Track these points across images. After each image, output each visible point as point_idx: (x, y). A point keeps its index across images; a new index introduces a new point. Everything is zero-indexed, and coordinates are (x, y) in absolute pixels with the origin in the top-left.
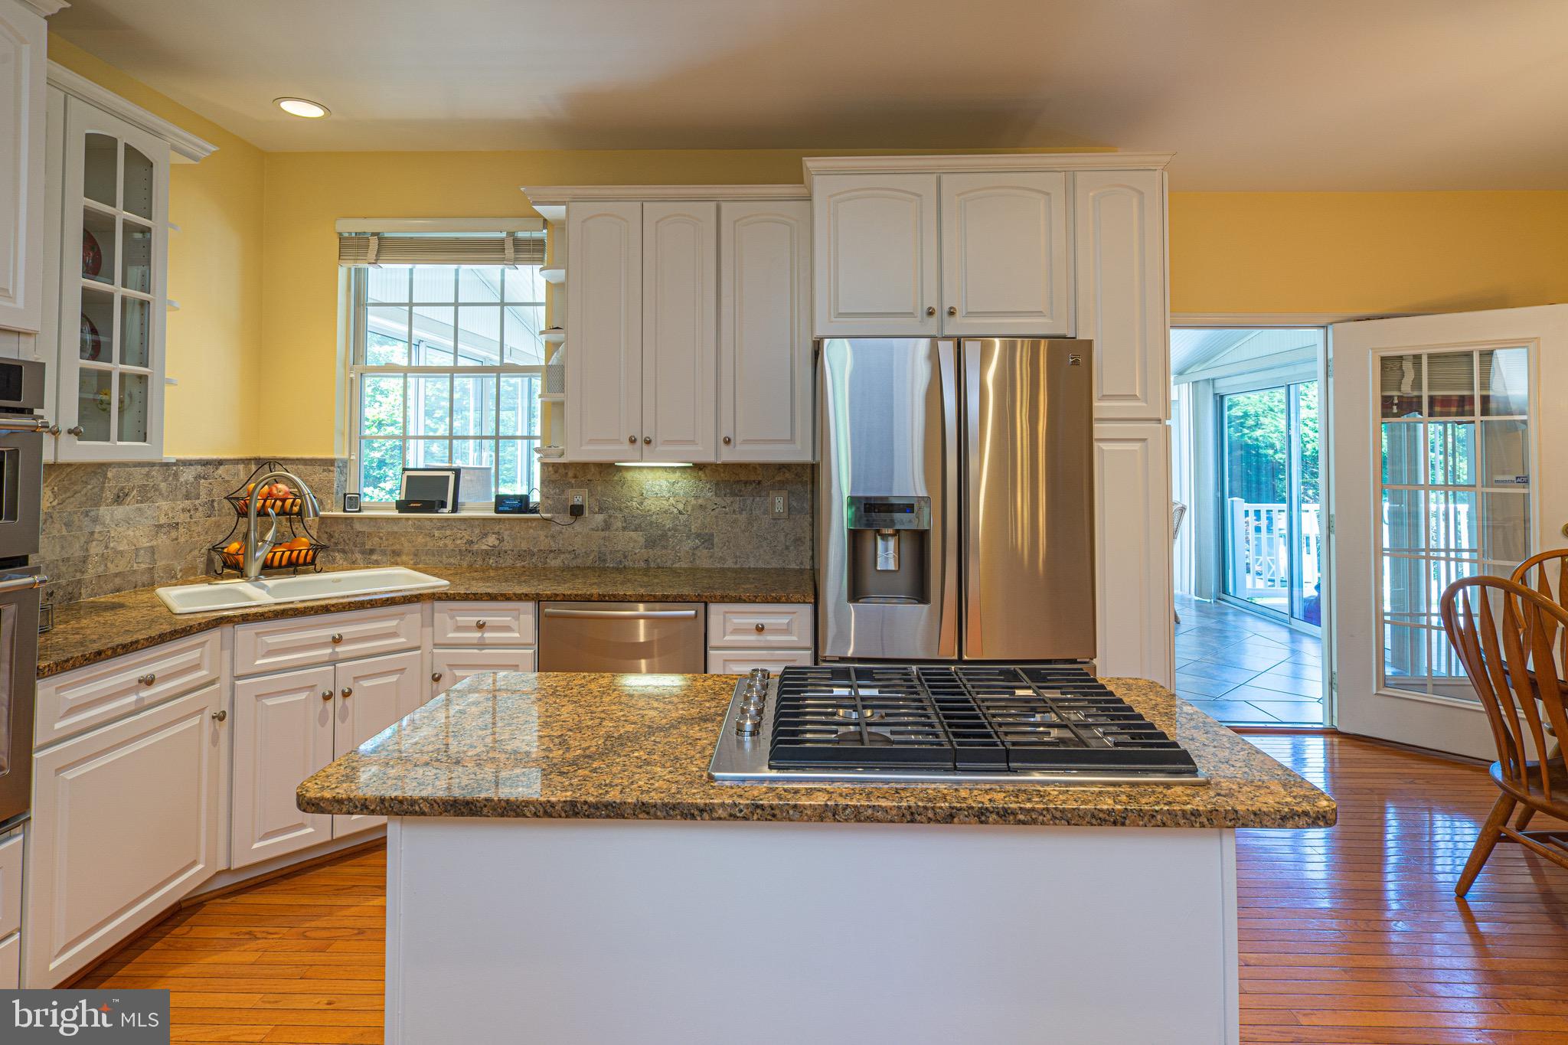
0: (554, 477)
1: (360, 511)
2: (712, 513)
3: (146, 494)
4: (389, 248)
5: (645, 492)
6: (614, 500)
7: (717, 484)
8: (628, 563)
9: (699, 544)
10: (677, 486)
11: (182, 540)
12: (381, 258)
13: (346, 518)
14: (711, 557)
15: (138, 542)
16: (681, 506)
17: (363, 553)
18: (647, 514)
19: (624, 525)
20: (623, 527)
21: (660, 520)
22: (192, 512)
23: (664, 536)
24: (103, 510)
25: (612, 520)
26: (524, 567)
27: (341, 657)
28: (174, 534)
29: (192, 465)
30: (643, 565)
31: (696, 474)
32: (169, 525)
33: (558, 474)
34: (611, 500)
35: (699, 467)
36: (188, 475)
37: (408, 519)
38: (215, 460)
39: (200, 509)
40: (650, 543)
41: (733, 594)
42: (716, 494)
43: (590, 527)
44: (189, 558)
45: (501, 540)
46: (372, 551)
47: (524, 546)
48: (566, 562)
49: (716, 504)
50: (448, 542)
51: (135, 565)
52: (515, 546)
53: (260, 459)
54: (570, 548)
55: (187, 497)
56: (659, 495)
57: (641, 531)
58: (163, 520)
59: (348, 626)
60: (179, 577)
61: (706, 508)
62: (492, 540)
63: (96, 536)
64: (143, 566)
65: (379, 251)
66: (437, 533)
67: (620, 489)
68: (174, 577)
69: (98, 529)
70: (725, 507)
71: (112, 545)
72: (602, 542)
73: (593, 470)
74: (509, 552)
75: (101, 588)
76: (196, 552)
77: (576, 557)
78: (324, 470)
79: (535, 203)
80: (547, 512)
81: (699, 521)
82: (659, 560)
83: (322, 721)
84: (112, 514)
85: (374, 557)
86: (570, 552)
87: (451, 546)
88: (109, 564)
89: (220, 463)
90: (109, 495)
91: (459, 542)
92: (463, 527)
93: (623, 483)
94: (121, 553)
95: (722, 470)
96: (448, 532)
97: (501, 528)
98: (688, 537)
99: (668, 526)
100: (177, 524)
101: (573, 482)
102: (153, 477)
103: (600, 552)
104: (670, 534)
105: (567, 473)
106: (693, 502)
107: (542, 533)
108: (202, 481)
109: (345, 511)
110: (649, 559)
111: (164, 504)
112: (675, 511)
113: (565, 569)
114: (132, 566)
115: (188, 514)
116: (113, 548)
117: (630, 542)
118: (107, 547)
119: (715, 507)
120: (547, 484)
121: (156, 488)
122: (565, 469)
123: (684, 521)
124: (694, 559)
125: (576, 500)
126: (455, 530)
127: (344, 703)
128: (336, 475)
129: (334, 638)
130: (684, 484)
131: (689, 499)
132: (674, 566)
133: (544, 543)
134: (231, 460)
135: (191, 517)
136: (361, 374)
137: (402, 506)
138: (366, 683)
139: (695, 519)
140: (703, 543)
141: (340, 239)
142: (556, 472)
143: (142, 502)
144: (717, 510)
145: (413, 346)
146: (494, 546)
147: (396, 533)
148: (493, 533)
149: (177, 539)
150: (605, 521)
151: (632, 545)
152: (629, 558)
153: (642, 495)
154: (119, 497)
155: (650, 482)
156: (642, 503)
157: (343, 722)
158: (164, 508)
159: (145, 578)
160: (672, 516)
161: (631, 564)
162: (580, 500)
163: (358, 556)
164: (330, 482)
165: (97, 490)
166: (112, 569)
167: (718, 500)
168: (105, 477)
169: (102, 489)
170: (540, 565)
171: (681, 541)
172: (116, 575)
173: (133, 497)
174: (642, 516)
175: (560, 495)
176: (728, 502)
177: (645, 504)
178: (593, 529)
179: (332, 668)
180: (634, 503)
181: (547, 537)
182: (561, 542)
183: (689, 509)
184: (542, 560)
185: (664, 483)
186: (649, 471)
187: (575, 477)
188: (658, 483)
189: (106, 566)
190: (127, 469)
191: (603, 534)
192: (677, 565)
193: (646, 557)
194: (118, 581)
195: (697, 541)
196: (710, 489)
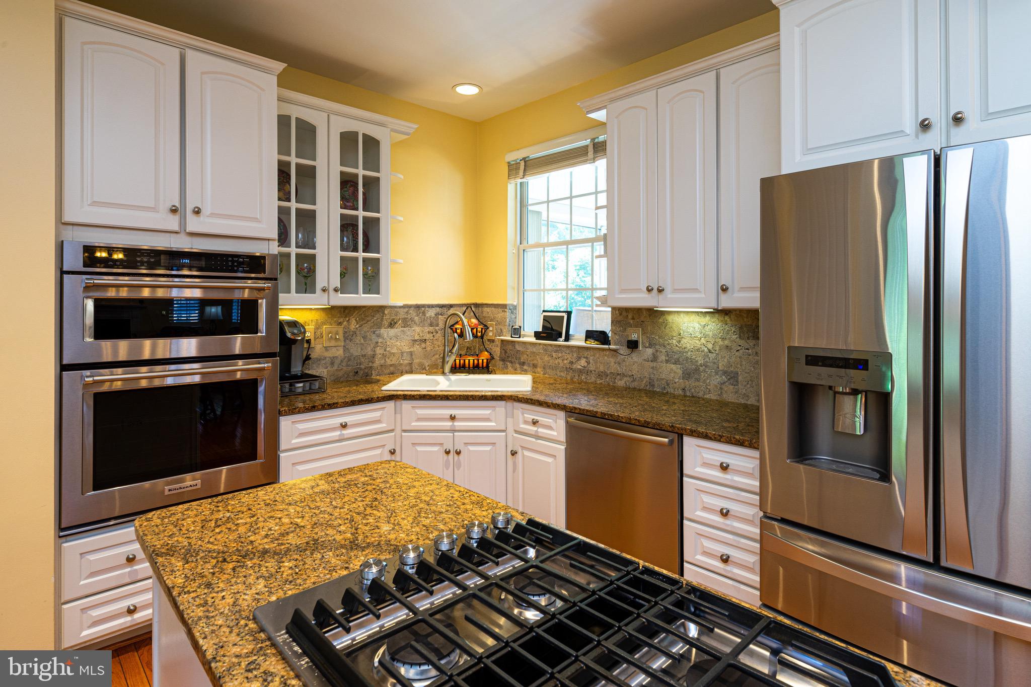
0: (620, 318)
1: (520, 337)
2: (737, 354)
3: (406, 323)
4: (530, 166)
5: (682, 332)
6: (659, 338)
7: (741, 328)
8: (671, 390)
9: (726, 380)
10: (707, 328)
11: (428, 349)
12: (527, 174)
13: (512, 342)
14: (736, 392)
15: (403, 348)
16: (710, 346)
17: (520, 364)
18: (683, 351)
19: (667, 358)
20: (666, 360)
21: (694, 357)
22: (434, 334)
23: (697, 370)
24: (383, 331)
25: (658, 353)
26: (601, 384)
27: (457, 428)
28: (423, 345)
29: (434, 307)
30: (681, 392)
31: (722, 319)
32: (421, 340)
33: (623, 315)
34: (657, 337)
35: (724, 313)
36: (431, 313)
37: (540, 344)
38: (448, 305)
39: (439, 332)
40: (687, 375)
41: (701, 429)
42: (740, 337)
43: (643, 358)
44: (433, 359)
45: (588, 363)
46: (523, 364)
47: (602, 369)
48: (628, 384)
49: (740, 346)
50: (560, 361)
51: (401, 361)
52: (597, 368)
53: (476, 304)
54: (630, 373)
55: (431, 325)
56: (693, 336)
57: (679, 364)
58: (417, 337)
59: (461, 410)
60: (427, 369)
61: (731, 349)
62: (583, 362)
63: (379, 344)
64: (406, 362)
65: (525, 170)
66: (554, 355)
67: (664, 329)
68: (425, 369)
69: (380, 340)
70: (748, 349)
71: (388, 349)
72: (651, 370)
73: (644, 313)
74: (593, 372)
75: (383, 371)
76: (437, 356)
77: (634, 381)
78: (503, 311)
79: (588, 112)
80: (615, 344)
81: (726, 360)
82: (693, 390)
83: (447, 467)
84: (388, 333)
85: (525, 367)
86: (630, 376)
87: (561, 365)
88: (387, 359)
89: (451, 306)
90: (386, 323)
91: (565, 362)
92: (568, 352)
93: (665, 324)
94: (394, 354)
95: (745, 315)
96: (560, 355)
97: (588, 354)
98: (717, 373)
99: (700, 362)
100: (426, 340)
101: (632, 322)
102: (410, 314)
103: (650, 379)
104: (701, 369)
105: (627, 315)
106: (721, 343)
107: (612, 360)
108: (440, 316)
109: (512, 337)
110: (686, 389)
111: (418, 329)
112: (706, 350)
113: (627, 389)
114: (400, 361)
115: (432, 335)
116: (388, 351)
117: (671, 373)
118: (385, 350)
119: (739, 348)
120: (615, 323)
121: (412, 320)
122: (626, 313)
123: (713, 359)
124: (721, 393)
125: (633, 336)
126: (563, 354)
127: (459, 458)
128: (508, 314)
129: (451, 415)
130: (712, 326)
131: (717, 340)
132: (705, 396)
133: (614, 367)
134: (457, 305)
135: (433, 336)
136: (524, 250)
137: (537, 335)
138: (472, 448)
139: (722, 358)
140: (729, 379)
141: (509, 166)
142: (621, 314)
143: (404, 327)
144: (741, 351)
145: (598, 230)
146: (584, 367)
147: (535, 352)
148: (584, 357)
149: (425, 348)
150: (653, 354)
151: (672, 375)
152: (671, 386)
153: (680, 335)
154: (391, 324)
155: (686, 324)
156: (680, 341)
157: (458, 469)
158: (417, 331)
159: (408, 368)
160: (703, 353)
161: (672, 391)
162: (636, 336)
163: (518, 366)
164: (505, 318)
165: (379, 320)
166: (389, 362)
167: (742, 342)
168: (384, 313)
169: (382, 320)
170: (611, 384)
171: (710, 375)
172: (391, 365)
173: (399, 324)
174: (680, 352)
175: (623, 332)
176: (751, 344)
177: (682, 342)
178: (645, 360)
179: (452, 434)
180: (674, 341)
181: (615, 363)
182: (624, 368)
183: (717, 348)
184: (613, 380)
185: (697, 326)
186: (685, 315)
187: (633, 319)
188: (692, 325)
189: (385, 360)
190: (396, 309)
191: (652, 364)
192: (707, 396)
193: (683, 386)
194: (392, 369)
195: (724, 377)
196: (734, 332)
